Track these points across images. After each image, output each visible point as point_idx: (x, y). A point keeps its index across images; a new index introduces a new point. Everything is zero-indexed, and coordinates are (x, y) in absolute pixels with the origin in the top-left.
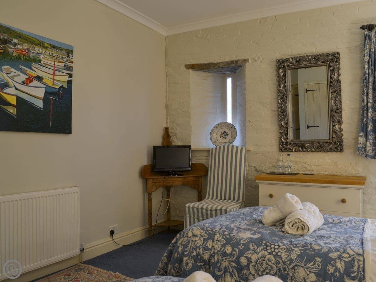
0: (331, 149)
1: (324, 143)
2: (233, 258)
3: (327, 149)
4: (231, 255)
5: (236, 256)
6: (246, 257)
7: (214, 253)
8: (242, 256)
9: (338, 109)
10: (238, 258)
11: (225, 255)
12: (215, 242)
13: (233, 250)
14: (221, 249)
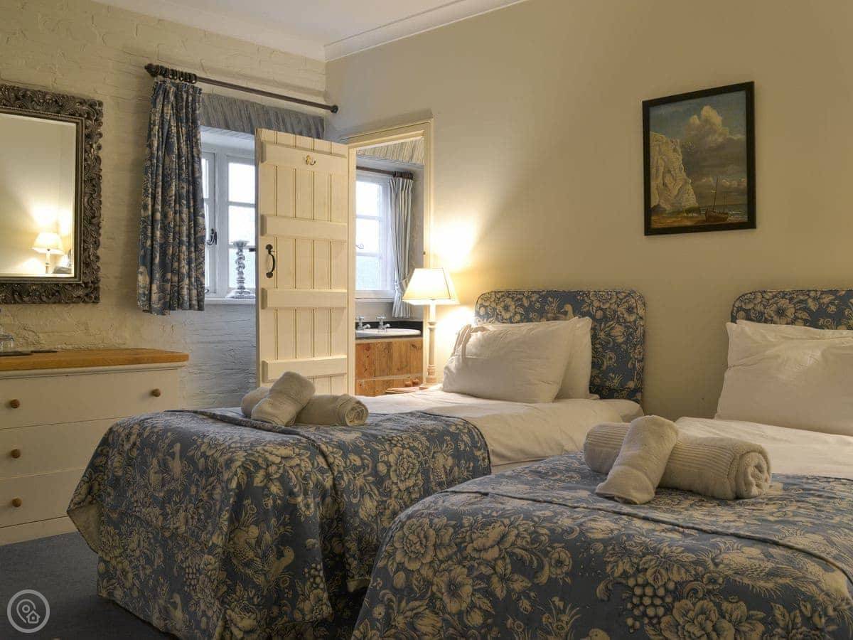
0: (79, 297)
1: (66, 284)
2: (368, 468)
3: (72, 297)
4: (364, 466)
5: (370, 465)
6: (382, 462)
7: (340, 472)
8: (378, 462)
9: (94, 217)
10: (375, 467)
11: (356, 469)
12: (331, 456)
13: (362, 459)
14: (345, 463)
